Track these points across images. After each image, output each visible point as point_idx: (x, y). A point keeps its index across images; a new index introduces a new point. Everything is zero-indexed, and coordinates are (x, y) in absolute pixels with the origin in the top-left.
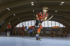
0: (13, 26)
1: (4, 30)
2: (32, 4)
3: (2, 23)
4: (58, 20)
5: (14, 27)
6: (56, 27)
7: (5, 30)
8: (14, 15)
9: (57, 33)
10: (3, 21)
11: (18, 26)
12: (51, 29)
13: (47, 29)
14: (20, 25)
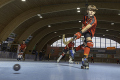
0: (46, 45)
1: (30, 51)
2: (79, 10)
3: (28, 39)
4: (115, 37)
5: (48, 46)
6: (111, 48)
7: (33, 51)
8: (49, 26)
9: (113, 56)
10: (30, 36)
11: (54, 45)
12: (104, 51)
13: (99, 51)
14: (58, 43)
